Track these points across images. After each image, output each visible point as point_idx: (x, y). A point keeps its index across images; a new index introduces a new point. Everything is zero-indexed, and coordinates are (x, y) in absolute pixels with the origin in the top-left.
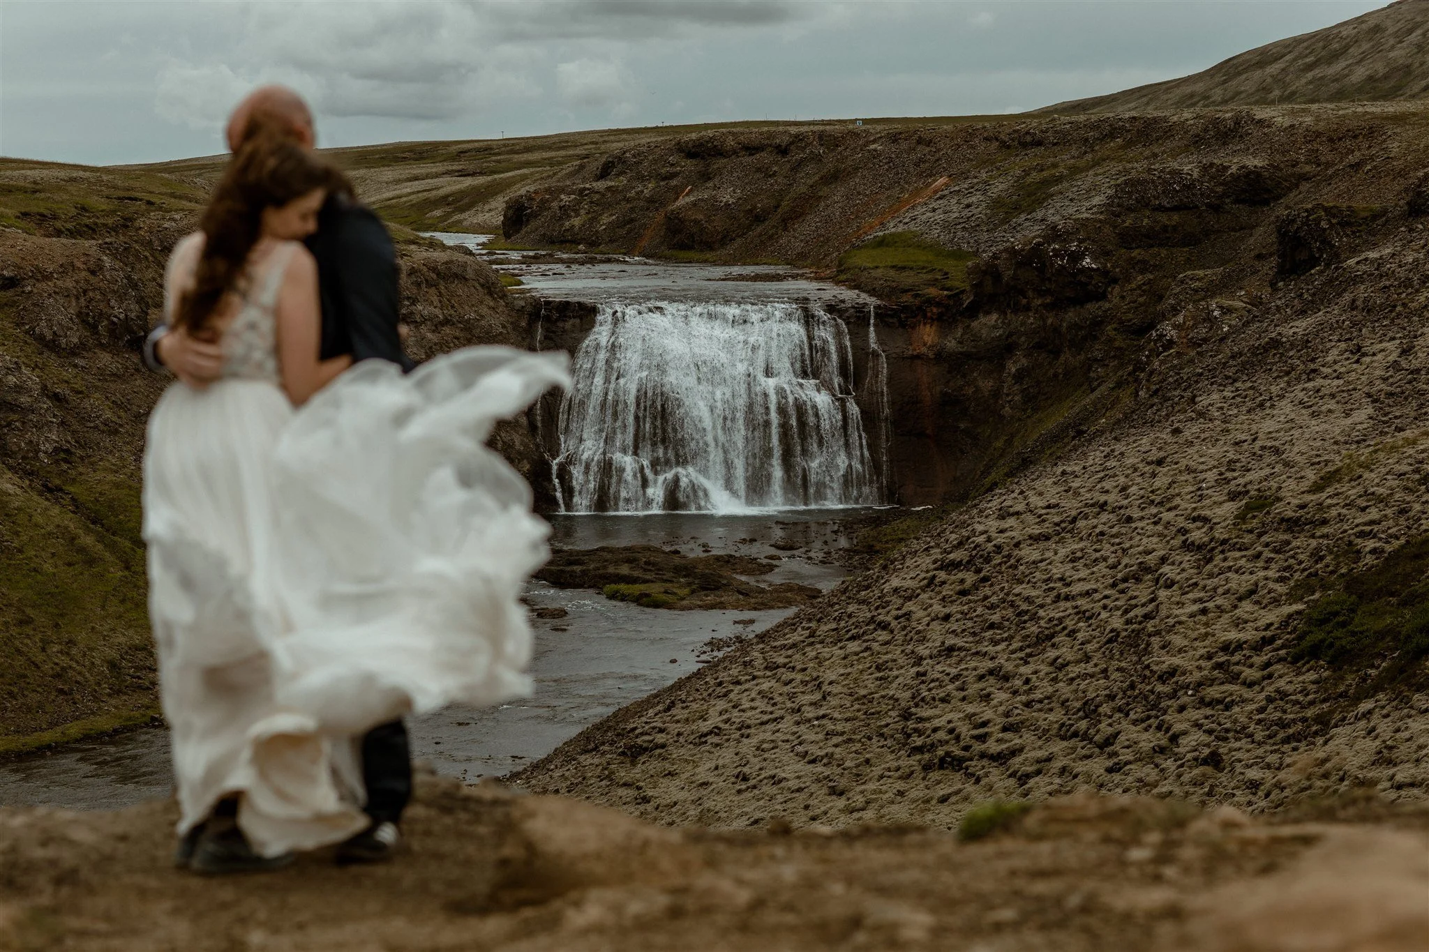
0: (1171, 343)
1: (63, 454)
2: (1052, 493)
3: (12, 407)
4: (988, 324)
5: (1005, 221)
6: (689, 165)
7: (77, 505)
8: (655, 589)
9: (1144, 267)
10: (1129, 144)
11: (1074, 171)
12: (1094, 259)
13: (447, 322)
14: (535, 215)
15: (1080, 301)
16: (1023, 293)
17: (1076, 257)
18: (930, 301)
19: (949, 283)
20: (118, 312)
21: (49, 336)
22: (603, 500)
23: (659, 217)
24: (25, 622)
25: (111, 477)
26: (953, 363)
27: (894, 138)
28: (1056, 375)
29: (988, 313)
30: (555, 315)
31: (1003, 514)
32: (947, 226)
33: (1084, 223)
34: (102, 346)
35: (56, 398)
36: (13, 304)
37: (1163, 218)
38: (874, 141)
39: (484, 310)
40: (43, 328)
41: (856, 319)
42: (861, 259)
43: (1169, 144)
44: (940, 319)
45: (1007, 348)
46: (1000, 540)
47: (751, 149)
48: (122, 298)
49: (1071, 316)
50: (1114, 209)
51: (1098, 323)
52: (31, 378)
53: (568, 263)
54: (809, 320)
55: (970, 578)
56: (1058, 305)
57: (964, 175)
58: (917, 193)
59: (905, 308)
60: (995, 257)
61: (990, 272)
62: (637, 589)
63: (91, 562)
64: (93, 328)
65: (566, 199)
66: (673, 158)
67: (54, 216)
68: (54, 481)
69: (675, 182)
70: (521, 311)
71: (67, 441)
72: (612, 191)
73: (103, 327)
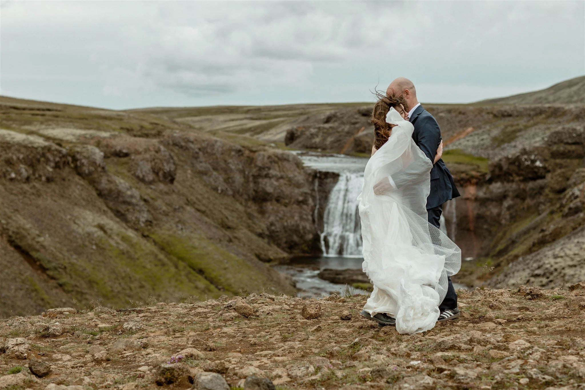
0: (577, 197)
1: (149, 223)
2: (576, 250)
3: (129, 203)
4: (497, 187)
5: (498, 146)
6: (363, 119)
7: (155, 243)
9: (561, 166)
10: (548, 117)
11: (526, 127)
12: (541, 162)
13: (282, 177)
14: (299, 137)
15: (534, 179)
16: (511, 175)
17: (533, 162)
18: (472, 177)
19: (480, 170)
20: (167, 168)
21: (141, 176)
22: (340, 251)
23: (351, 139)
24: (142, 287)
25: (167, 233)
26: (482, 202)
27: (449, 111)
28: (523, 208)
29: (496, 182)
30: (323, 177)
31: (556, 257)
32: (474, 147)
33: (537, 148)
34: (160, 181)
35: (145, 201)
36: (126, 163)
37: (569, 148)
38: (441, 112)
39: (296, 174)
40: (139, 173)
43: (565, 118)
44: (477, 184)
45: (504, 197)
46: (556, 266)
48: (168, 162)
49: (531, 185)
50: (550, 144)
51: (542, 188)
52: (136, 193)
53: (318, 156)
55: (545, 280)
56: (526, 180)
57: (479, 127)
58: (459, 134)
59: (462, 179)
60: (500, 160)
61: (498, 166)
62: (366, 285)
63: (163, 265)
64: (157, 174)
65: (313, 131)
66: (357, 116)
67: (132, 130)
68: (146, 233)
69: (357, 126)
70: (309, 174)
71: (150, 218)
72: (331, 127)
73: (161, 174)
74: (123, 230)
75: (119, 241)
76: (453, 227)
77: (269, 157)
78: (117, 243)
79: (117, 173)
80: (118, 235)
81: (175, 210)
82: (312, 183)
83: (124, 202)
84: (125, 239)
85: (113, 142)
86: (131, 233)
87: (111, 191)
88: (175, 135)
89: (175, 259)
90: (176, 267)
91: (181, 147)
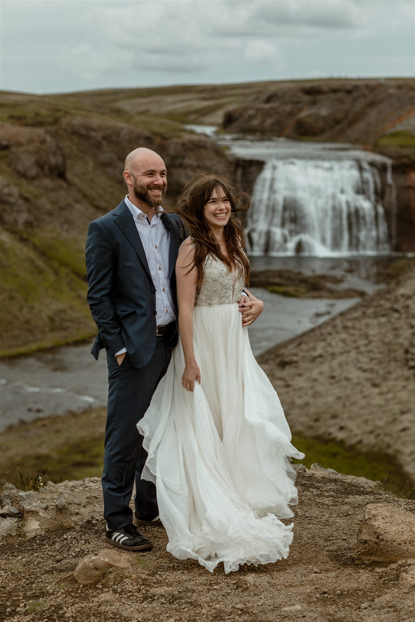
1: (29, 224)
3: (6, 203)
6: (307, 98)
7: (35, 247)
8: (291, 289)
14: (236, 119)
20: (54, 160)
21: (22, 171)
23: (292, 121)
25: (49, 235)
27: (400, 87)
34: (46, 176)
35: (26, 199)
36: (6, 157)
38: (391, 88)
40: (20, 168)
41: (382, 169)
42: (384, 142)
47: (335, 91)
48: (55, 154)
52: (15, 190)
54: (361, 169)
58: (409, 112)
59: (404, 165)
62: (282, 289)
63: (41, 272)
64: (42, 168)
65: (251, 112)
66: (300, 94)
67: (24, 117)
68: (25, 236)
69: (300, 105)
70: (231, 163)
71: (30, 218)
72: (272, 109)
73: (46, 168)
76: (394, 219)
77: (183, 145)
81: (61, 209)
82: (234, 173)
86: (5, 237)
89: (55, 264)
90: (57, 273)
91: (81, 136)
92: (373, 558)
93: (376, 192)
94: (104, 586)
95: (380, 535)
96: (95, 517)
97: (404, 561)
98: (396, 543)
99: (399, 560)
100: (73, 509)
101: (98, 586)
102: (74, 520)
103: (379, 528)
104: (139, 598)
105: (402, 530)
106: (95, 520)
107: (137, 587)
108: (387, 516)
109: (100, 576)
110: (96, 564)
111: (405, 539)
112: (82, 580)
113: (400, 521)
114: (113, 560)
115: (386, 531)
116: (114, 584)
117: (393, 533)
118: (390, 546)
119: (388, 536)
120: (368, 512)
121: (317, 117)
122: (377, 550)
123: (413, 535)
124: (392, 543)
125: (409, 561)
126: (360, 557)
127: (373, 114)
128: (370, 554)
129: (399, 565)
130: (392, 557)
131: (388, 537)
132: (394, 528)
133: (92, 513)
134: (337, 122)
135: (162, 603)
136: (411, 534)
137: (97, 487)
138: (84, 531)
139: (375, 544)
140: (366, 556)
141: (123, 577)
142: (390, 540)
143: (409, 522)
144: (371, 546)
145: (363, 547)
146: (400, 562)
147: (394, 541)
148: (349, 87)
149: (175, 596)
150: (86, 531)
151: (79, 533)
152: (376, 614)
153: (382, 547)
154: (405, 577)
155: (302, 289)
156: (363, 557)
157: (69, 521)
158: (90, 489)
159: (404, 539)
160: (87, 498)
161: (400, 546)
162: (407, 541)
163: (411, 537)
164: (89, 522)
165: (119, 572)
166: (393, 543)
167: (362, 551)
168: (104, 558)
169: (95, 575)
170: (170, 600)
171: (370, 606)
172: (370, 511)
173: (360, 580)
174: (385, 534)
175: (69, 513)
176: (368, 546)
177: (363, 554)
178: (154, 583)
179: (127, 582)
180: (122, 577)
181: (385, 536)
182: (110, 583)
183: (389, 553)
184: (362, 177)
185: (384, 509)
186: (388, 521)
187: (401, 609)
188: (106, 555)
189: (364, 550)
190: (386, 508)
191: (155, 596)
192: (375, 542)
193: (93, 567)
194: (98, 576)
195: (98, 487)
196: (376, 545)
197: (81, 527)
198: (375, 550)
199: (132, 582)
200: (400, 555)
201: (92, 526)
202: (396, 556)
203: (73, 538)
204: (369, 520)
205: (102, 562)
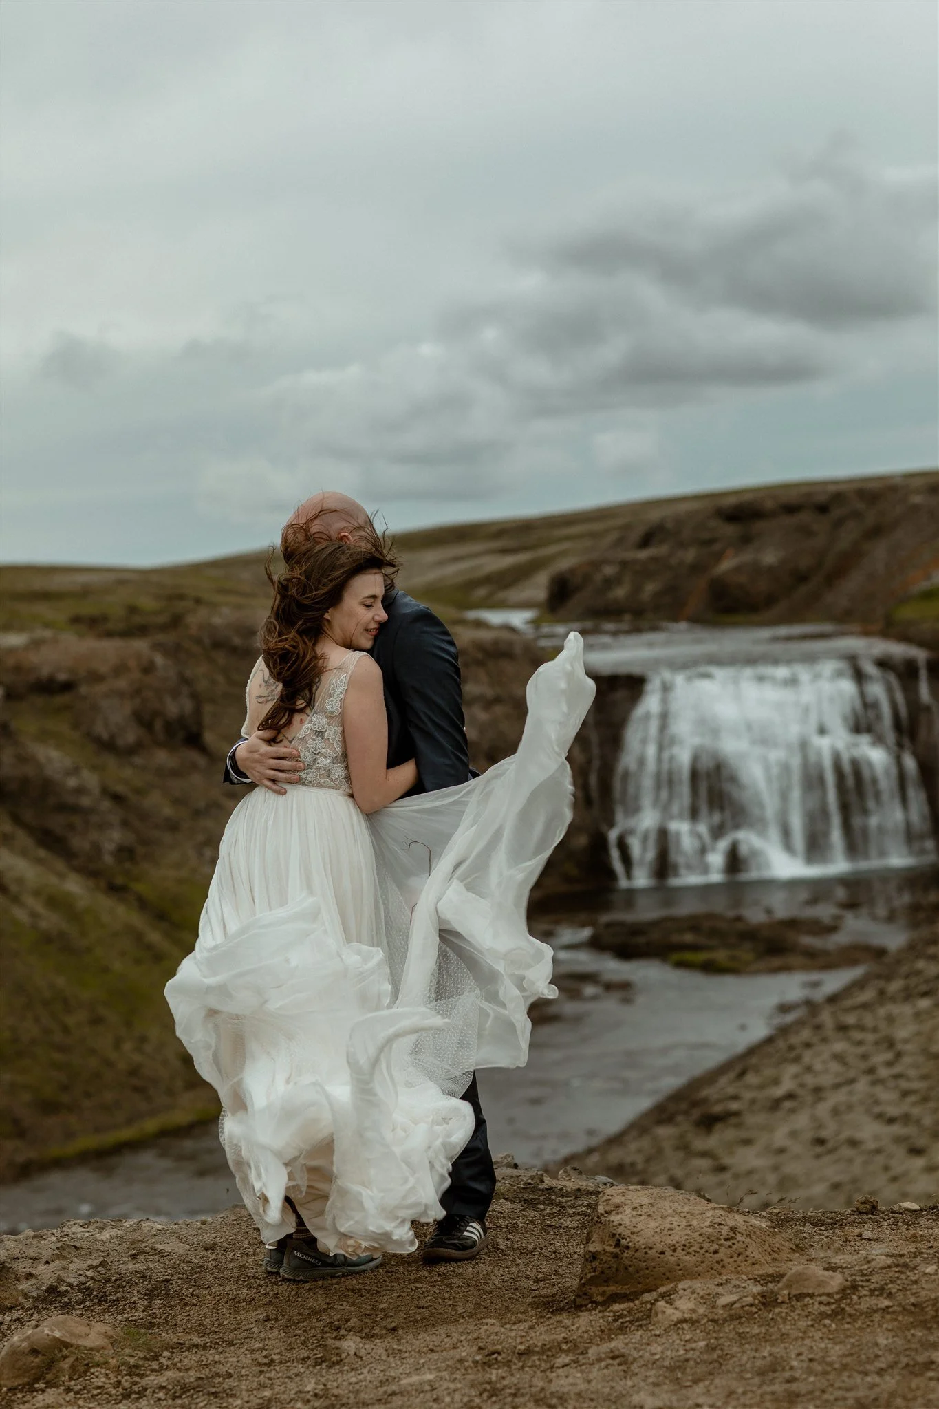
1: (126, 853)
3: (75, 809)
6: (730, 530)
7: (142, 904)
8: (721, 956)
13: (497, 700)
14: (577, 589)
20: (172, 708)
21: (105, 736)
23: (702, 582)
24: (97, 1021)
25: (173, 874)
27: (934, 491)
30: (605, 687)
34: (160, 745)
35: (117, 798)
36: (68, 708)
38: (915, 493)
40: (100, 729)
41: (906, 673)
42: (907, 613)
47: (790, 509)
48: (175, 694)
52: (91, 780)
54: (859, 676)
62: (702, 957)
64: (148, 726)
65: (609, 570)
66: (713, 523)
67: (104, 618)
68: (119, 880)
69: (717, 547)
71: (129, 839)
72: (654, 559)
73: (158, 725)
74: (53, 880)
75: (40, 908)
78: (34, 915)
79: (44, 736)
80: (37, 893)
81: (197, 814)
83: (63, 808)
84: (55, 902)
85: (34, 658)
86: (74, 886)
87: (25, 782)
88: (217, 620)
92: (612, 1289)
93: (897, 725)
94: (50, 1385)
95: (623, 1239)
96: (65, 1279)
97: (672, 1285)
98: (654, 1251)
99: (663, 1285)
100: (21, 1267)
101: (37, 1386)
102: (23, 1290)
103: (620, 1225)
104: (114, 1397)
105: (668, 1226)
106: (65, 1284)
107: (116, 1380)
108: (643, 1203)
109: (43, 1367)
110: (33, 1342)
111: (674, 1242)
112: (8, 1379)
113: (670, 1211)
114: (72, 1334)
115: (635, 1230)
116: (71, 1379)
117: (649, 1232)
118: (643, 1260)
119: (638, 1239)
120: (606, 1200)
121: (756, 570)
122: (617, 1270)
123: (692, 1234)
124: (646, 1253)
125: (681, 1285)
126: (584, 1289)
127: (879, 553)
128: (606, 1281)
129: (661, 1294)
130: (647, 1281)
131: (640, 1241)
132: (652, 1224)
133: (58, 1273)
134: (801, 578)
135: (159, 1399)
136: (689, 1232)
137: (87, 1234)
138: (40, 1307)
139: (613, 1258)
140: (596, 1286)
141: (91, 1365)
142: (643, 1247)
143: (687, 1213)
144: (606, 1262)
145: (590, 1267)
146: (662, 1289)
147: (651, 1248)
148: (822, 498)
149: (187, 1386)
150: (45, 1306)
151: (29, 1311)
152: (582, 1372)
153: (627, 1262)
154: (660, 1309)
155: (745, 953)
156: (590, 1289)
157: (15, 1294)
158: (72, 1238)
159: (671, 1242)
160: (58, 1248)
161: (662, 1256)
162: (679, 1244)
163: (687, 1237)
164: (52, 1290)
165: (83, 1355)
166: (649, 1252)
167: (589, 1276)
168: (52, 1331)
169: (33, 1364)
170: (175, 1392)
171: (576, 1361)
172: (610, 1198)
173: (574, 1328)
174: (632, 1236)
175: (13, 1276)
176: (600, 1264)
177: (591, 1281)
178: (153, 1370)
179: (96, 1374)
180: (87, 1365)
181: (633, 1240)
182: (63, 1379)
183: (641, 1273)
184: (862, 694)
185: (641, 1193)
186: (643, 1213)
187: (635, 1359)
188: (57, 1325)
189: (593, 1274)
190: (646, 1192)
191: (146, 1390)
192: (612, 1253)
193: (26, 1351)
194: (38, 1367)
195: (91, 1234)
196: (616, 1260)
197: (36, 1299)
198: (614, 1270)
199: (107, 1372)
200: (664, 1274)
201: (58, 1296)
202: (655, 1279)
203: (15, 1321)
204: (606, 1215)
205: (46, 1337)
